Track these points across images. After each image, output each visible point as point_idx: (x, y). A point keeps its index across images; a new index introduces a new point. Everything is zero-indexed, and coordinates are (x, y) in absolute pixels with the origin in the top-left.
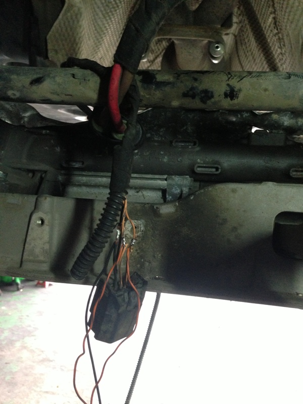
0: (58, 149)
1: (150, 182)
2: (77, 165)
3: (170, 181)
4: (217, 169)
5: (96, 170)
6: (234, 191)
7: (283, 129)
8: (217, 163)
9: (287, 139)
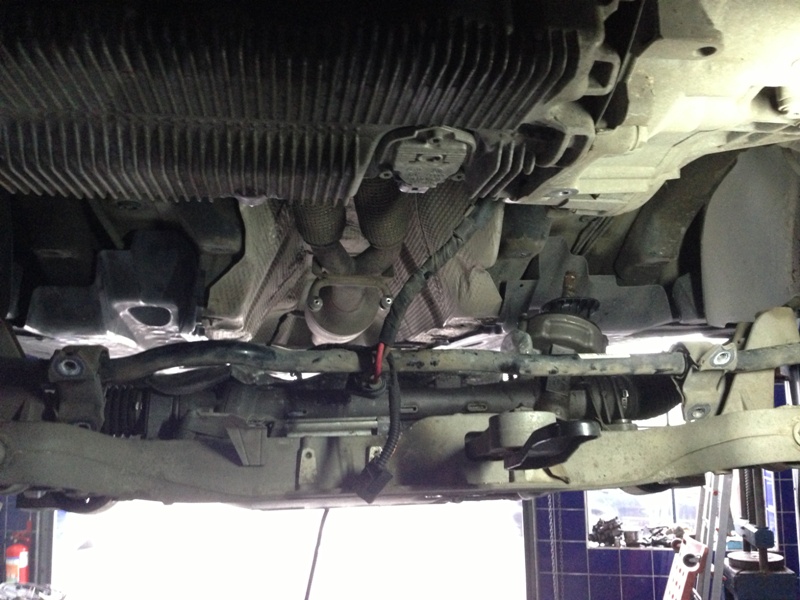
0: (282, 402)
1: (364, 423)
2: (300, 414)
3: (381, 421)
4: (415, 409)
5: (317, 417)
6: (437, 421)
7: (459, 375)
8: (415, 404)
9: (462, 383)
